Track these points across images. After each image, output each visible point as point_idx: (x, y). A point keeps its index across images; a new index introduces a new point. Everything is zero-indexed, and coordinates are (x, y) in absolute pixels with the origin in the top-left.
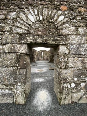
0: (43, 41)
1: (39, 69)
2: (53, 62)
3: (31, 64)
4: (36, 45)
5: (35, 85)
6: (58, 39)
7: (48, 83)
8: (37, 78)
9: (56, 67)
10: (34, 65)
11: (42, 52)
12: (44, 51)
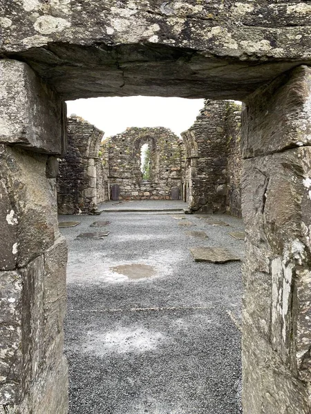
0: (165, 32)
1: (122, 263)
2: (237, 214)
3: (61, 226)
4: (103, 65)
5: (100, 379)
6: (291, 17)
7: (191, 362)
8: (110, 326)
9: (264, 252)
10: (88, 235)
11: (138, 143)
12: (155, 136)
